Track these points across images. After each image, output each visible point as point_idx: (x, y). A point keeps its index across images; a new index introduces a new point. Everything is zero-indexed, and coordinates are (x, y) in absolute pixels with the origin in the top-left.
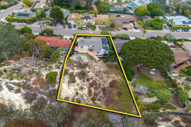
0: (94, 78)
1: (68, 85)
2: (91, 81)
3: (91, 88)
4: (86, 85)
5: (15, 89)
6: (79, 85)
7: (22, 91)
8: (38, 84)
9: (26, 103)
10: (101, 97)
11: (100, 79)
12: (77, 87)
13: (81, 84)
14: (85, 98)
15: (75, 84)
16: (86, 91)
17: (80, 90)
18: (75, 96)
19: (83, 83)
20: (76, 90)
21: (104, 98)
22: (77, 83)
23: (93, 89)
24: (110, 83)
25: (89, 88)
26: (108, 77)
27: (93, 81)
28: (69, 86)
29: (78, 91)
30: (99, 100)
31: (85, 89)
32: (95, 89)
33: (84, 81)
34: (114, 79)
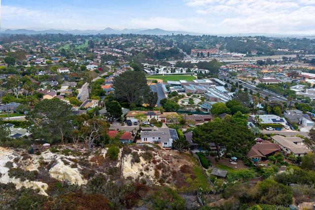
0: (162, 161)
1: (132, 164)
2: (158, 164)
3: (158, 170)
4: (152, 166)
5: (71, 164)
6: (144, 166)
7: (79, 167)
8: (97, 161)
9: (83, 178)
10: (170, 179)
11: (169, 163)
12: (141, 167)
13: (146, 165)
14: (151, 179)
15: (140, 164)
16: (152, 173)
17: (145, 171)
18: (139, 176)
19: (148, 164)
20: (141, 170)
21: (174, 180)
22: (141, 163)
23: (160, 172)
24: (181, 168)
25: (156, 170)
26: (178, 161)
27: (160, 164)
28: (132, 166)
29: (143, 172)
30: (168, 182)
31: (151, 170)
32: (163, 172)
33: (150, 162)
34: (186, 164)
